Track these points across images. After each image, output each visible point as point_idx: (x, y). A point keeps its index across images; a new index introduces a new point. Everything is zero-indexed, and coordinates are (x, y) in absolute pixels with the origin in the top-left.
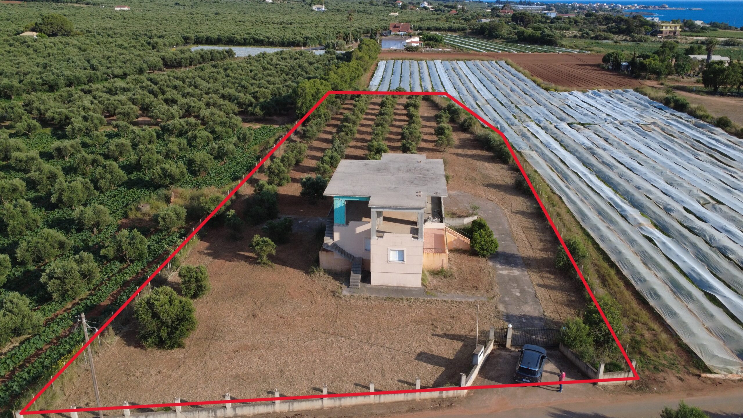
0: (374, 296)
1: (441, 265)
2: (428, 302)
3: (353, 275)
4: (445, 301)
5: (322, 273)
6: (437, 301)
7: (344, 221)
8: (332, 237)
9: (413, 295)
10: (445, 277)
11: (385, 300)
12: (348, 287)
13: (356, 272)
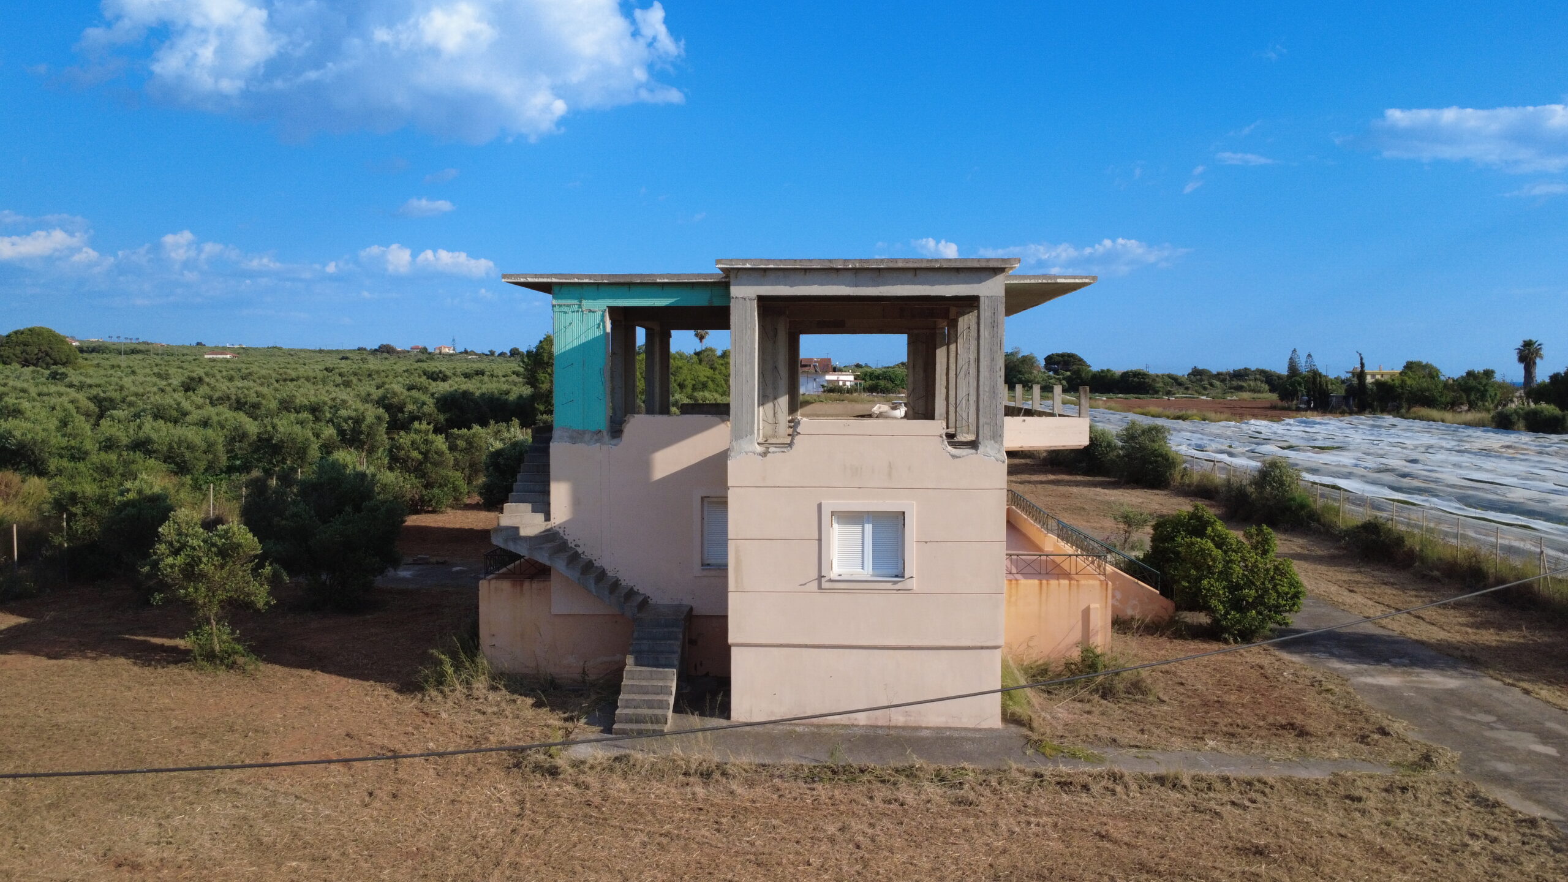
0: (745, 759)
1: (1077, 635)
2: (1064, 785)
3: (634, 675)
4: (1161, 780)
5: (480, 685)
6: (1115, 777)
7: (600, 416)
8: (543, 506)
9: (969, 757)
10: (1106, 692)
11: (811, 778)
12: (608, 730)
13: (651, 659)
